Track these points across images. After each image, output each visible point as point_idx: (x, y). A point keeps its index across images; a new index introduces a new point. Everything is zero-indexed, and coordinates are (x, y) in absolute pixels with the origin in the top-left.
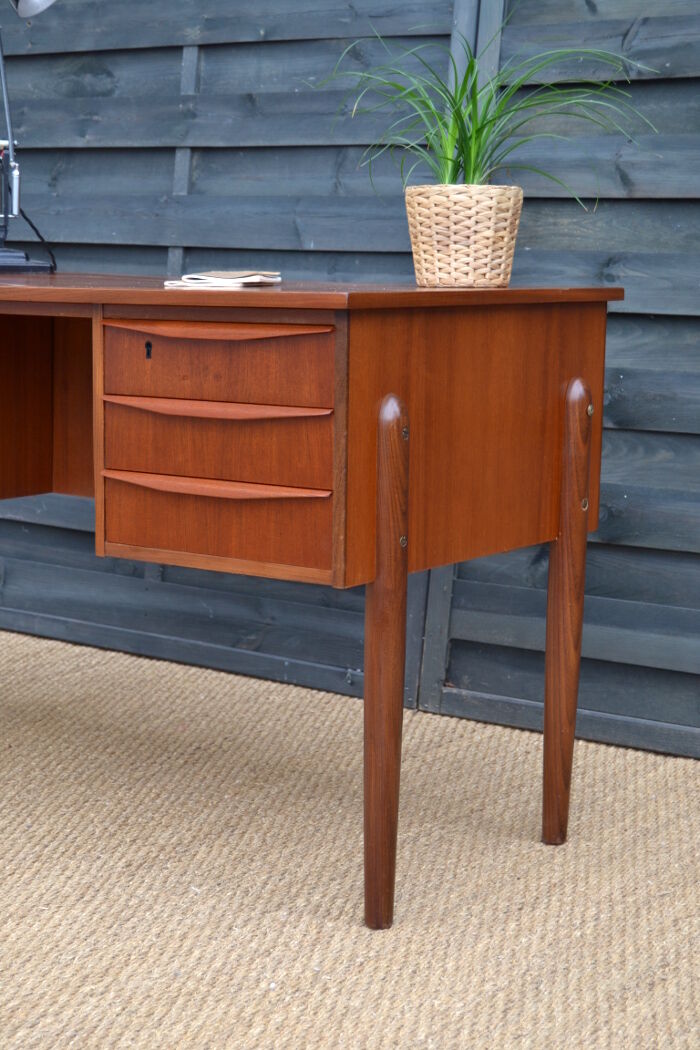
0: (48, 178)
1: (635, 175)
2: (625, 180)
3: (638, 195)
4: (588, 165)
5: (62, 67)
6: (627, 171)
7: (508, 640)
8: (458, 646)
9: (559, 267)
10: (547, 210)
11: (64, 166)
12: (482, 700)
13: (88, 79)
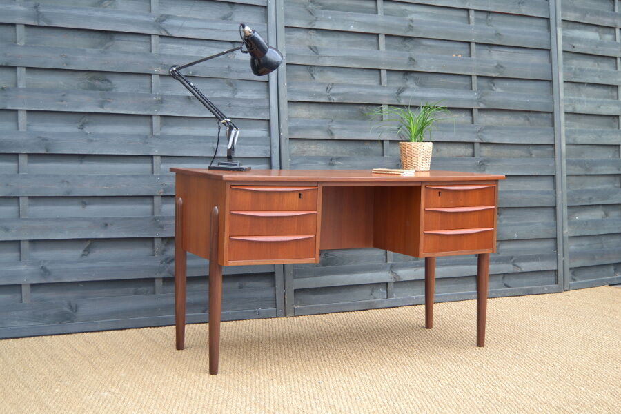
0: (78, 125)
1: (334, 132)
2: (332, 133)
3: (336, 138)
4: (319, 128)
5: (81, 76)
6: (332, 131)
7: (313, 286)
8: (297, 291)
9: (315, 161)
10: (306, 142)
11: (87, 120)
12: (308, 308)
13: (97, 83)
